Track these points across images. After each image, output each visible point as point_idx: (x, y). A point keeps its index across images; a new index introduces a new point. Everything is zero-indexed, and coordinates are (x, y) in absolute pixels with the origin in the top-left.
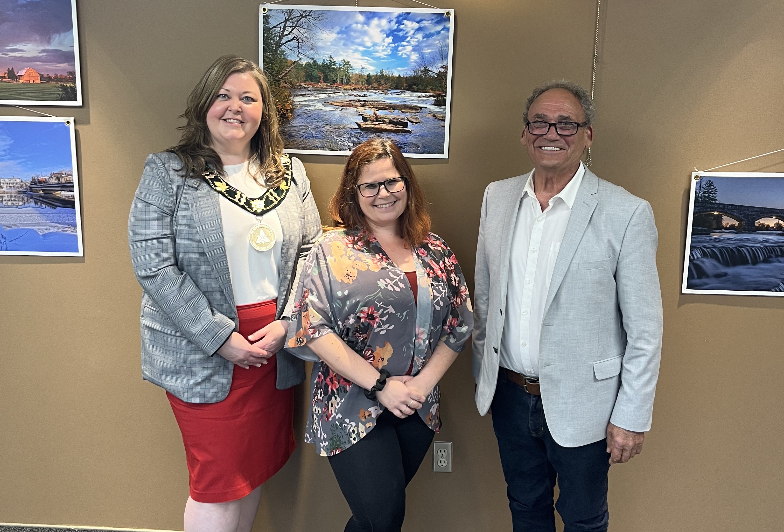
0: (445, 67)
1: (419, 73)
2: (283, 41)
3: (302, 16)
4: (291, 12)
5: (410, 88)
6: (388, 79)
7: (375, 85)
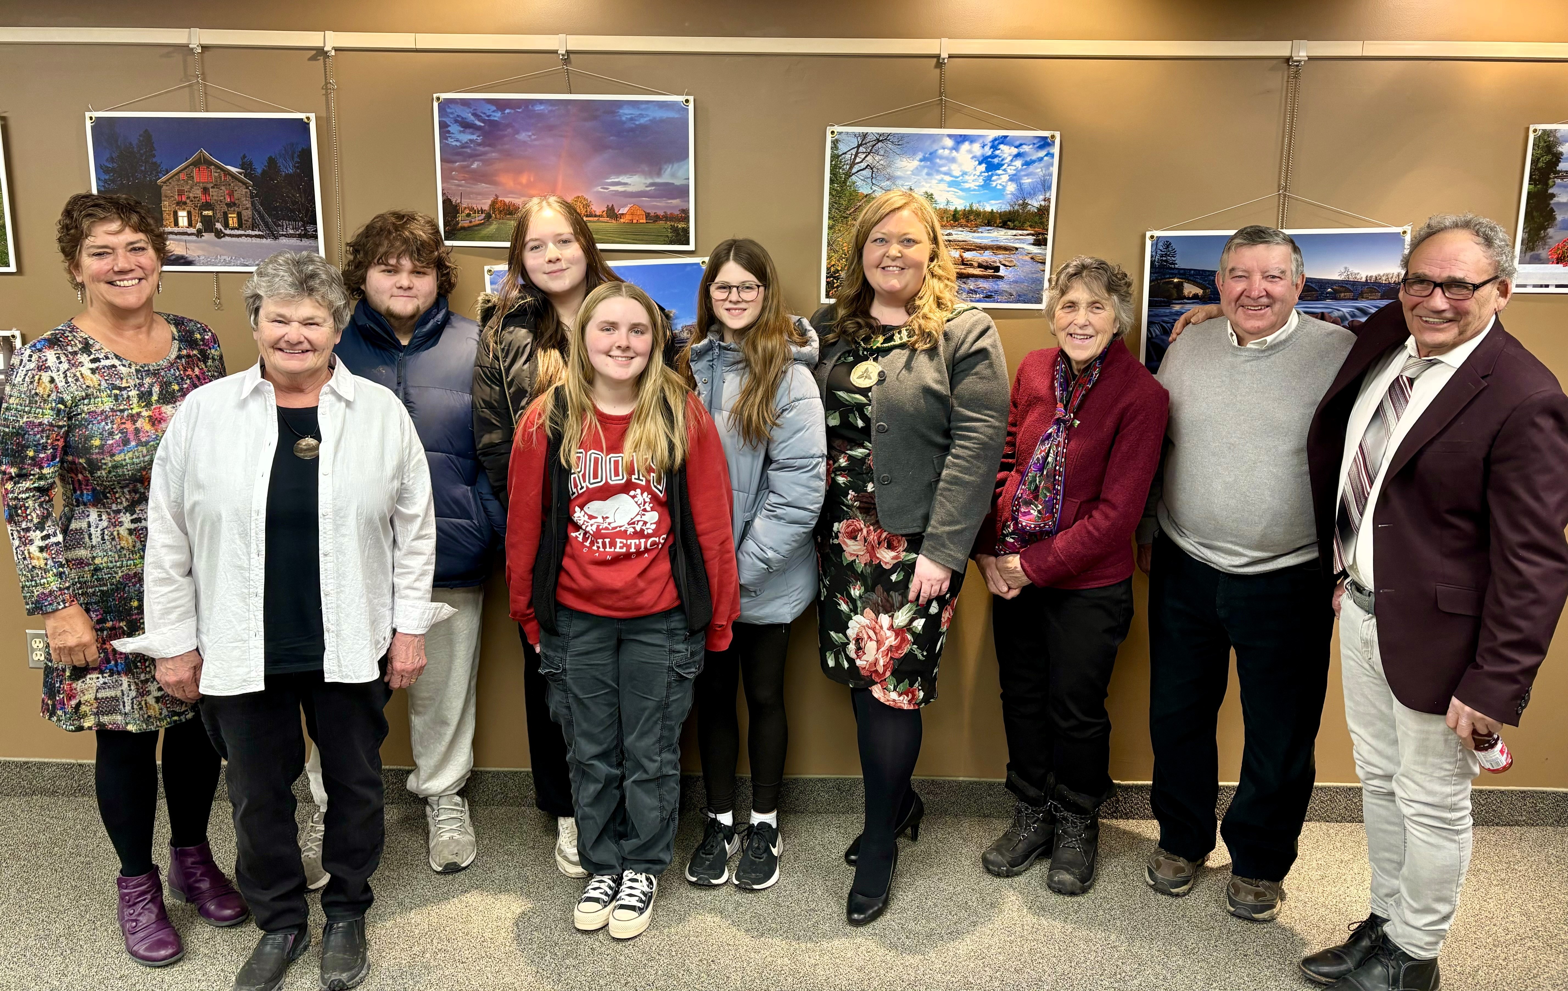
0: (1049, 200)
1: (1016, 207)
2: (854, 170)
3: (878, 141)
4: (865, 136)
5: (1004, 225)
6: (978, 214)
7: (963, 221)
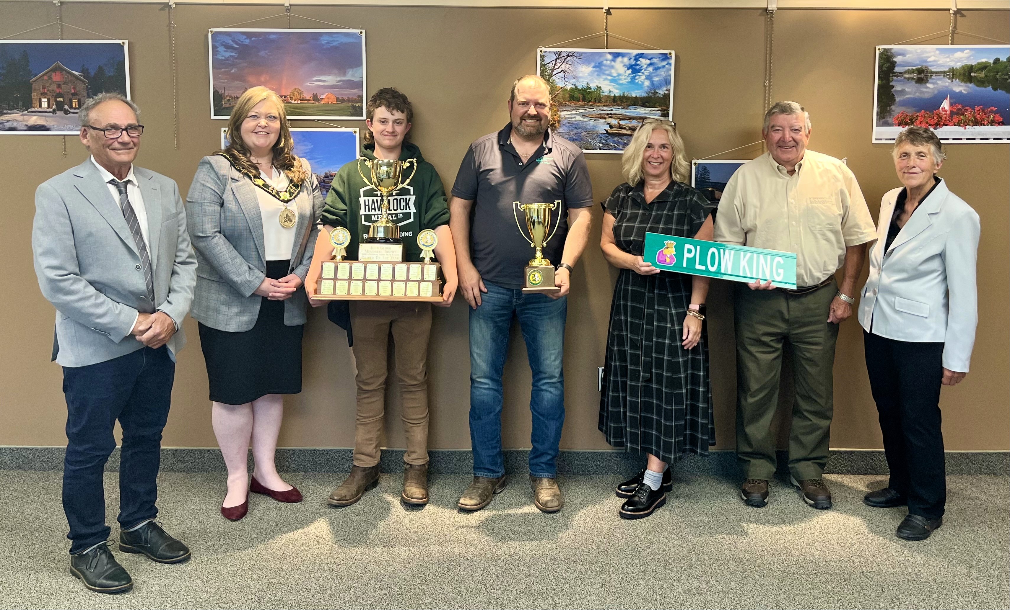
0: (669, 90)
1: (650, 95)
2: (554, 73)
3: (568, 56)
4: (560, 53)
5: (644, 105)
6: (628, 98)
7: (619, 103)
